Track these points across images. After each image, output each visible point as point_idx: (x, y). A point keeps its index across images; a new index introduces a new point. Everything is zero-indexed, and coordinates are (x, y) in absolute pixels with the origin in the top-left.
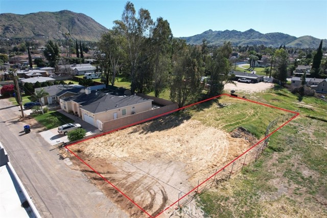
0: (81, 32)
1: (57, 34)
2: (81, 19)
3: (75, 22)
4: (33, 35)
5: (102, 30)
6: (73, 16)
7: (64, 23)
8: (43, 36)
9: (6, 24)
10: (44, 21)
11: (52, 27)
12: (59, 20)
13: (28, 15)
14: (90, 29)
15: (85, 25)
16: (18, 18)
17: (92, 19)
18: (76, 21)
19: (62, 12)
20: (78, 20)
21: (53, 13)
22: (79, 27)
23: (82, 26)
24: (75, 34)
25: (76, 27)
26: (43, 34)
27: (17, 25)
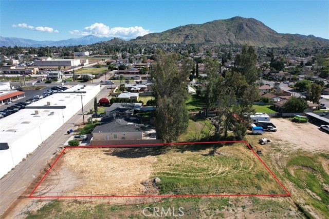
0: (247, 37)
1: (224, 40)
2: (250, 24)
3: (243, 28)
4: (204, 41)
5: (270, 34)
6: (242, 21)
7: (232, 29)
8: (212, 41)
9: (187, 34)
10: (215, 28)
11: (221, 33)
12: (229, 26)
13: (205, 24)
14: (257, 34)
15: (252, 30)
16: (197, 28)
17: (261, 23)
18: (244, 26)
19: (233, 19)
20: (247, 25)
21: (225, 20)
22: (246, 32)
23: (249, 31)
24: (241, 39)
25: (243, 33)
26: (212, 40)
27: (194, 33)
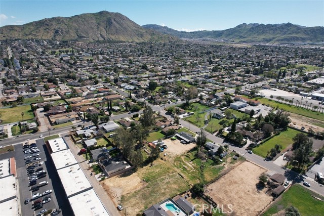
0: (117, 32)
1: (96, 35)
2: (117, 19)
3: (112, 23)
4: (76, 37)
5: (136, 29)
6: (110, 17)
7: (102, 24)
8: (84, 37)
9: (56, 28)
10: (86, 23)
11: (92, 28)
12: (98, 21)
13: (73, 17)
14: (125, 28)
15: (120, 25)
16: (65, 21)
17: (127, 18)
18: (113, 21)
19: (101, 13)
20: (115, 20)
21: (93, 14)
22: (115, 27)
23: (117, 26)
24: (111, 34)
25: (112, 28)
26: (85, 36)
27: (64, 27)
